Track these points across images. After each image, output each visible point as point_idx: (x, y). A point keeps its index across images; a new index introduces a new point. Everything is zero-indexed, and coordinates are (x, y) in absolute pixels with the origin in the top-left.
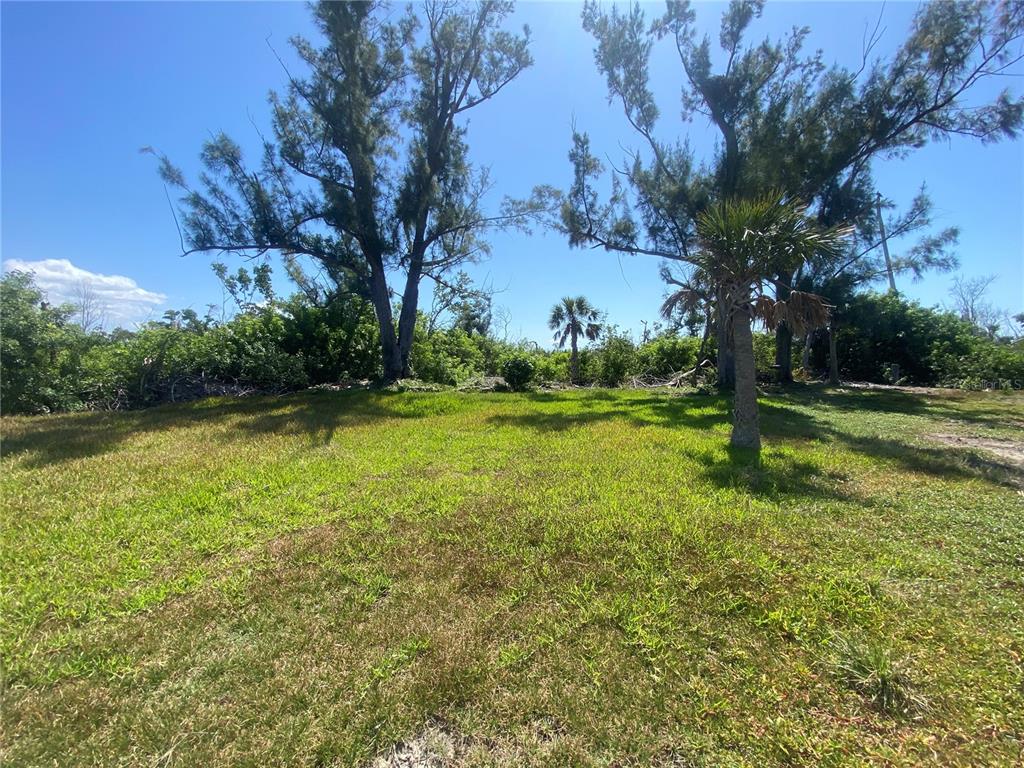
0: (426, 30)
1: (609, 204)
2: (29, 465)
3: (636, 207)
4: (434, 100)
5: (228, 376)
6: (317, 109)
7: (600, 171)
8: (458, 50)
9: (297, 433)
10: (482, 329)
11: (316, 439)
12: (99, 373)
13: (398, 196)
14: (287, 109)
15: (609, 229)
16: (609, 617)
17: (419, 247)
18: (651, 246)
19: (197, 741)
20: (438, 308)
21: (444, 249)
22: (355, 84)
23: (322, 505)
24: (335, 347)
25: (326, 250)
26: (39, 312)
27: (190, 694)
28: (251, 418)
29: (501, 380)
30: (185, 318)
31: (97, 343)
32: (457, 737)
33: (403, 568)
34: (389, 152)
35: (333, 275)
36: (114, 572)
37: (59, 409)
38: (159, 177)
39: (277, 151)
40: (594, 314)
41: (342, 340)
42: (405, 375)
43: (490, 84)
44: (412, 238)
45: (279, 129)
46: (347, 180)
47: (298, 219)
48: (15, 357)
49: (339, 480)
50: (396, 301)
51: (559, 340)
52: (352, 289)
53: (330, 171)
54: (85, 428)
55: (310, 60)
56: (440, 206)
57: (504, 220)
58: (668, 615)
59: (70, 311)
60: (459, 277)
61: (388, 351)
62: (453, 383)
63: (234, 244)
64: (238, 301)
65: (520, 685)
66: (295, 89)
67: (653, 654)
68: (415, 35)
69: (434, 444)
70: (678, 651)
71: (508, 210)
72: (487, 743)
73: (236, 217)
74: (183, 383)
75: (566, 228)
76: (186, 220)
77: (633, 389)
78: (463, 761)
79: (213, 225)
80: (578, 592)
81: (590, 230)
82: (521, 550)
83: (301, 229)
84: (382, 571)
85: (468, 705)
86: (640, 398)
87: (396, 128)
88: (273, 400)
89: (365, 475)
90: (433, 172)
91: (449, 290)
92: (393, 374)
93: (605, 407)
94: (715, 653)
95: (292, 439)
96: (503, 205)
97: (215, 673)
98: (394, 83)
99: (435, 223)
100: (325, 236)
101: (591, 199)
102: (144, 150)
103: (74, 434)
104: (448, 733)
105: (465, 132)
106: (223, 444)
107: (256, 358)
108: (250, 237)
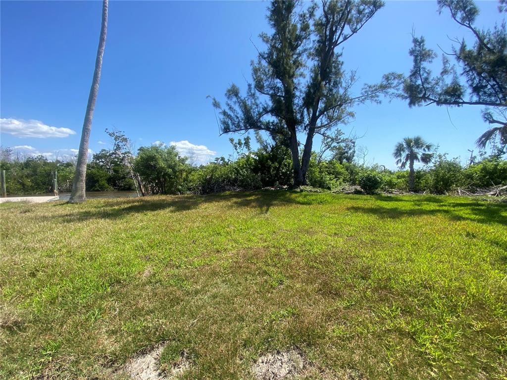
0: (321, 8)
1: (439, 76)
2: (172, 212)
3: (462, 74)
4: (324, 43)
5: (233, 182)
6: (269, 63)
7: (433, 58)
8: (338, 13)
9: (255, 207)
10: (349, 159)
11: (262, 211)
12: (194, 181)
13: (304, 95)
14: (257, 66)
15: (440, 92)
16: (407, 331)
17: (314, 119)
18: (475, 99)
19: (205, 320)
20: (324, 150)
21: (328, 118)
22: (285, 46)
23: (261, 239)
24: (273, 171)
25: (272, 127)
26: (178, 159)
27: (205, 301)
28: (240, 200)
29: (359, 188)
30: (221, 160)
31: (194, 170)
32: (305, 360)
33: (291, 274)
34: (301, 75)
35: (274, 139)
36: (190, 251)
37: (183, 194)
38: (212, 106)
39: (253, 86)
40: (428, 147)
41: (276, 167)
42: (304, 184)
43: (357, 24)
44: (311, 115)
45: (254, 76)
46: (281, 94)
47: (260, 115)
48: (171, 175)
49: (269, 229)
50: (301, 148)
51: (400, 165)
52: (282, 143)
53: (274, 90)
54: (189, 200)
55: (267, 42)
56: (326, 96)
57: (363, 97)
58: (452, 341)
59: (187, 159)
60: (336, 132)
61: (296, 172)
62: (329, 188)
63: (236, 129)
64: (238, 153)
65: (343, 348)
66: (261, 57)
67: (434, 360)
68: (315, 13)
69: (314, 218)
70: (455, 364)
71: (366, 92)
72: (320, 369)
73: (238, 118)
74: (219, 185)
75: (406, 95)
76: (221, 121)
77: (459, 196)
78: (307, 372)
79: (230, 122)
80: (387, 310)
81: (425, 94)
82: (355, 280)
83: (261, 119)
84: (281, 273)
85: (313, 347)
86: (463, 202)
87: (306, 63)
88: (247, 193)
89: (280, 229)
90: (323, 79)
91: (330, 140)
92: (299, 183)
93: (433, 206)
94: (485, 373)
95: (253, 210)
96: (363, 89)
97: (214, 297)
98: (304, 40)
99: (323, 106)
100: (271, 121)
101: (425, 75)
102: (207, 97)
103: (185, 202)
104: (302, 356)
105: (341, 55)
106: (229, 209)
107: (243, 176)
108: (242, 125)
